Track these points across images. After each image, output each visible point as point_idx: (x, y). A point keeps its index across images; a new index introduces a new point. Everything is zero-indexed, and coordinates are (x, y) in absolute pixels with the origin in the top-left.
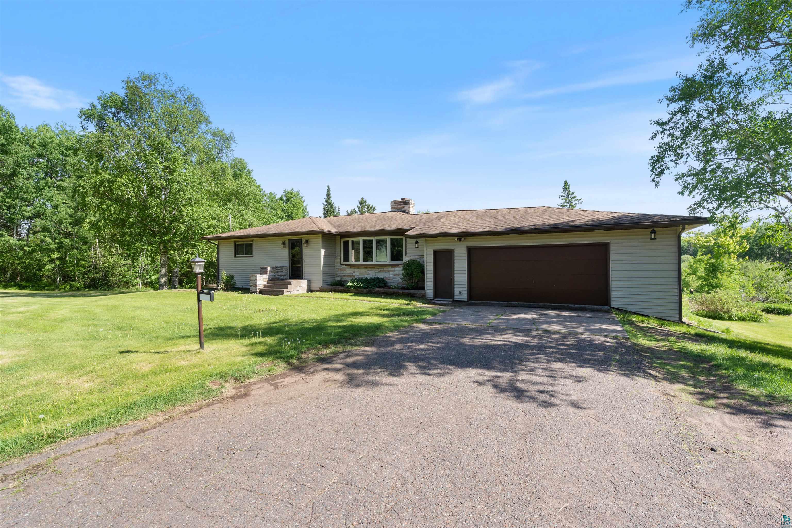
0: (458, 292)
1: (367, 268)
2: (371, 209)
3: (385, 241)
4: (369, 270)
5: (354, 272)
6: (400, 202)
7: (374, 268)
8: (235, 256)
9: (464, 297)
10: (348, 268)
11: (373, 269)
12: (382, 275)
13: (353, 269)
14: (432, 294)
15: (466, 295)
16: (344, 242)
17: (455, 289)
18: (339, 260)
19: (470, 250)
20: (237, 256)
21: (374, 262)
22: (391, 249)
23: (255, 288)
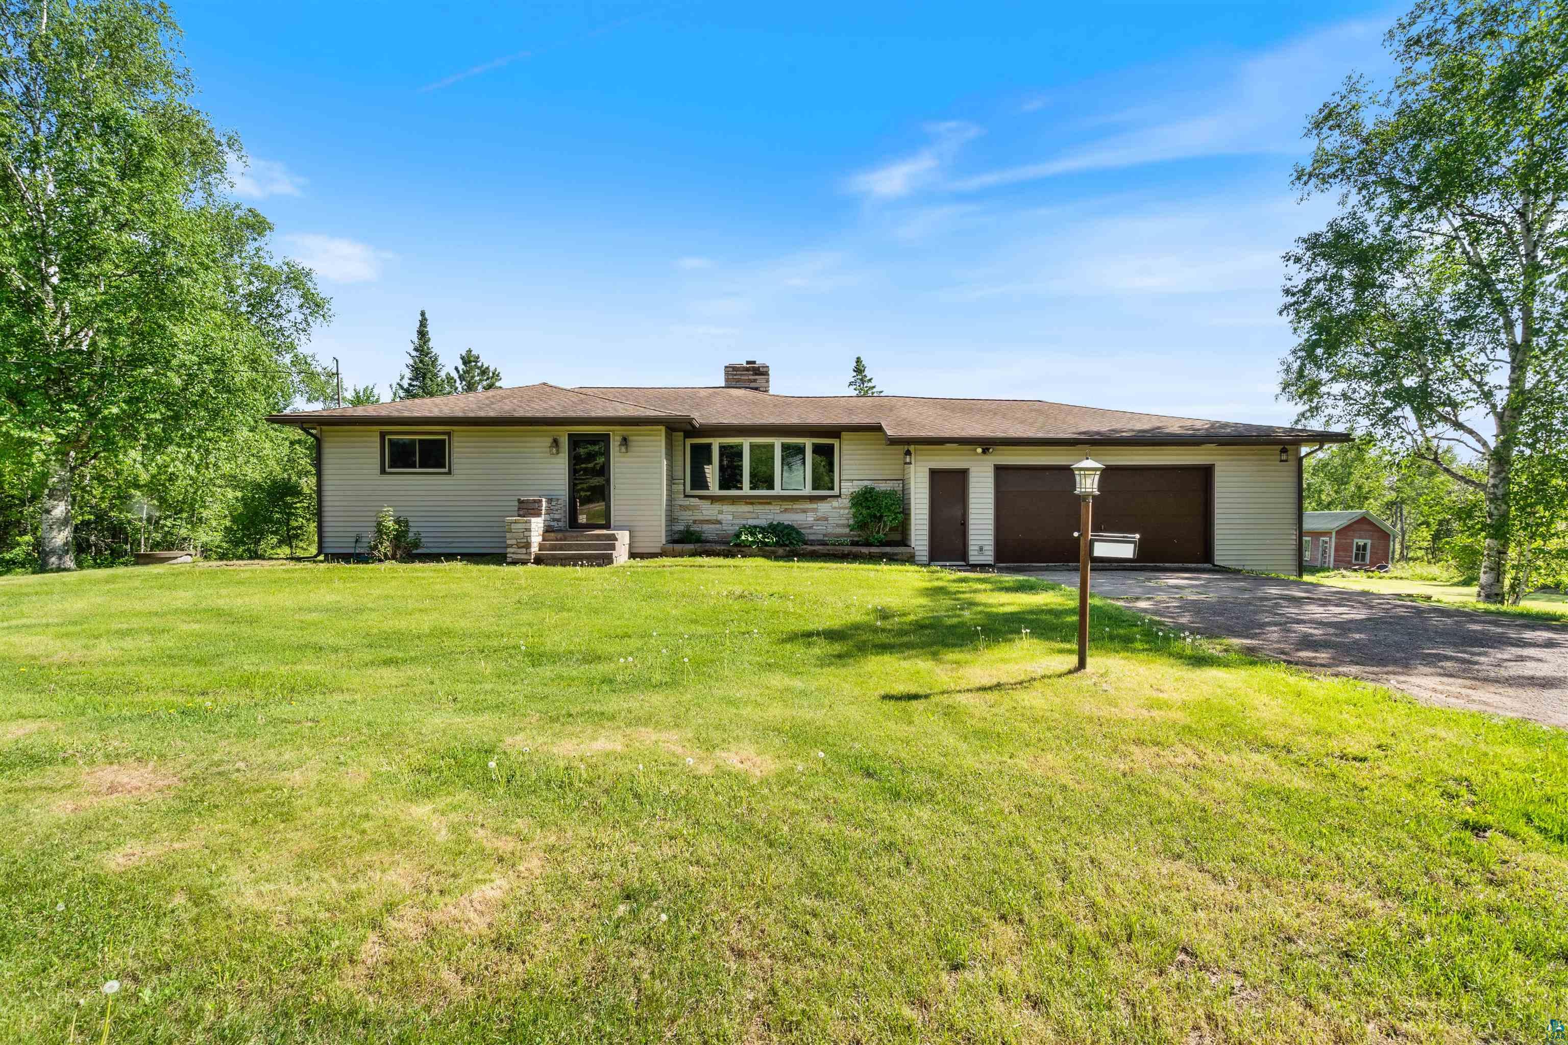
0: (977, 548)
1: (752, 504)
2: (490, 378)
3: (800, 450)
4: (759, 509)
5: (721, 512)
6: (747, 369)
7: (769, 503)
8: (383, 471)
9: (988, 557)
10: (705, 504)
11: (767, 507)
12: (787, 519)
13: (717, 507)
14: (926, 553)
15: (992, 553)
16: (694, 447)
17: (971, 542)
18: (681, 487)
19: (999, 470)
20: (388, 470)
21: (777, 491)
22: (813, 464)
23: (524, 551)
